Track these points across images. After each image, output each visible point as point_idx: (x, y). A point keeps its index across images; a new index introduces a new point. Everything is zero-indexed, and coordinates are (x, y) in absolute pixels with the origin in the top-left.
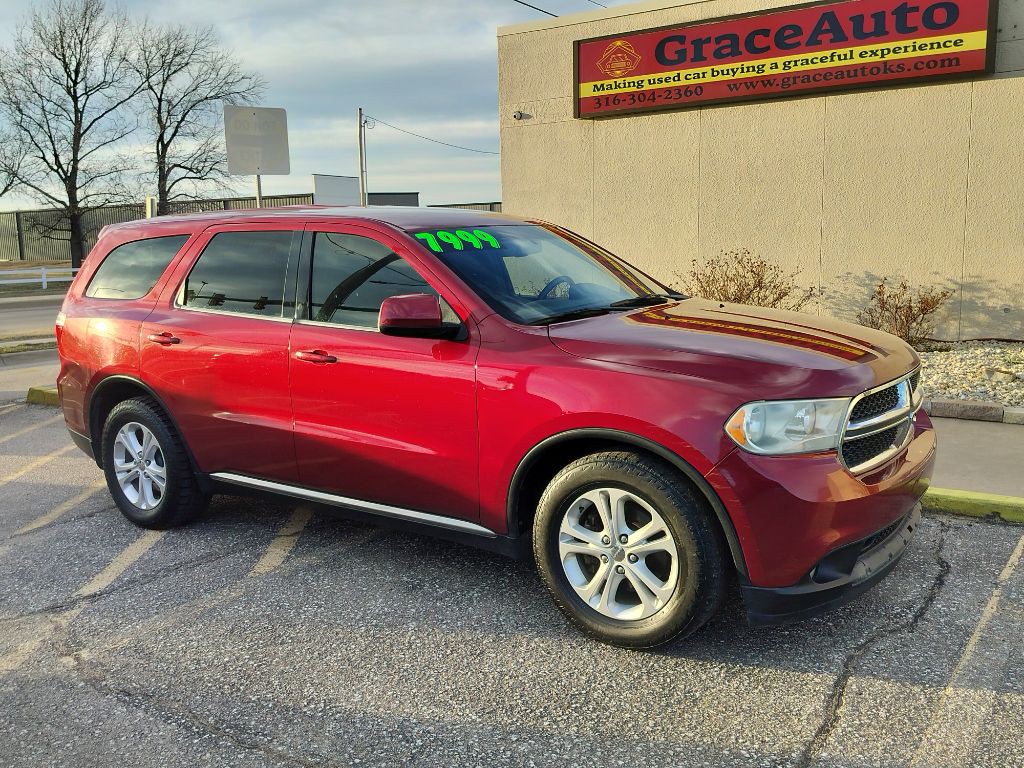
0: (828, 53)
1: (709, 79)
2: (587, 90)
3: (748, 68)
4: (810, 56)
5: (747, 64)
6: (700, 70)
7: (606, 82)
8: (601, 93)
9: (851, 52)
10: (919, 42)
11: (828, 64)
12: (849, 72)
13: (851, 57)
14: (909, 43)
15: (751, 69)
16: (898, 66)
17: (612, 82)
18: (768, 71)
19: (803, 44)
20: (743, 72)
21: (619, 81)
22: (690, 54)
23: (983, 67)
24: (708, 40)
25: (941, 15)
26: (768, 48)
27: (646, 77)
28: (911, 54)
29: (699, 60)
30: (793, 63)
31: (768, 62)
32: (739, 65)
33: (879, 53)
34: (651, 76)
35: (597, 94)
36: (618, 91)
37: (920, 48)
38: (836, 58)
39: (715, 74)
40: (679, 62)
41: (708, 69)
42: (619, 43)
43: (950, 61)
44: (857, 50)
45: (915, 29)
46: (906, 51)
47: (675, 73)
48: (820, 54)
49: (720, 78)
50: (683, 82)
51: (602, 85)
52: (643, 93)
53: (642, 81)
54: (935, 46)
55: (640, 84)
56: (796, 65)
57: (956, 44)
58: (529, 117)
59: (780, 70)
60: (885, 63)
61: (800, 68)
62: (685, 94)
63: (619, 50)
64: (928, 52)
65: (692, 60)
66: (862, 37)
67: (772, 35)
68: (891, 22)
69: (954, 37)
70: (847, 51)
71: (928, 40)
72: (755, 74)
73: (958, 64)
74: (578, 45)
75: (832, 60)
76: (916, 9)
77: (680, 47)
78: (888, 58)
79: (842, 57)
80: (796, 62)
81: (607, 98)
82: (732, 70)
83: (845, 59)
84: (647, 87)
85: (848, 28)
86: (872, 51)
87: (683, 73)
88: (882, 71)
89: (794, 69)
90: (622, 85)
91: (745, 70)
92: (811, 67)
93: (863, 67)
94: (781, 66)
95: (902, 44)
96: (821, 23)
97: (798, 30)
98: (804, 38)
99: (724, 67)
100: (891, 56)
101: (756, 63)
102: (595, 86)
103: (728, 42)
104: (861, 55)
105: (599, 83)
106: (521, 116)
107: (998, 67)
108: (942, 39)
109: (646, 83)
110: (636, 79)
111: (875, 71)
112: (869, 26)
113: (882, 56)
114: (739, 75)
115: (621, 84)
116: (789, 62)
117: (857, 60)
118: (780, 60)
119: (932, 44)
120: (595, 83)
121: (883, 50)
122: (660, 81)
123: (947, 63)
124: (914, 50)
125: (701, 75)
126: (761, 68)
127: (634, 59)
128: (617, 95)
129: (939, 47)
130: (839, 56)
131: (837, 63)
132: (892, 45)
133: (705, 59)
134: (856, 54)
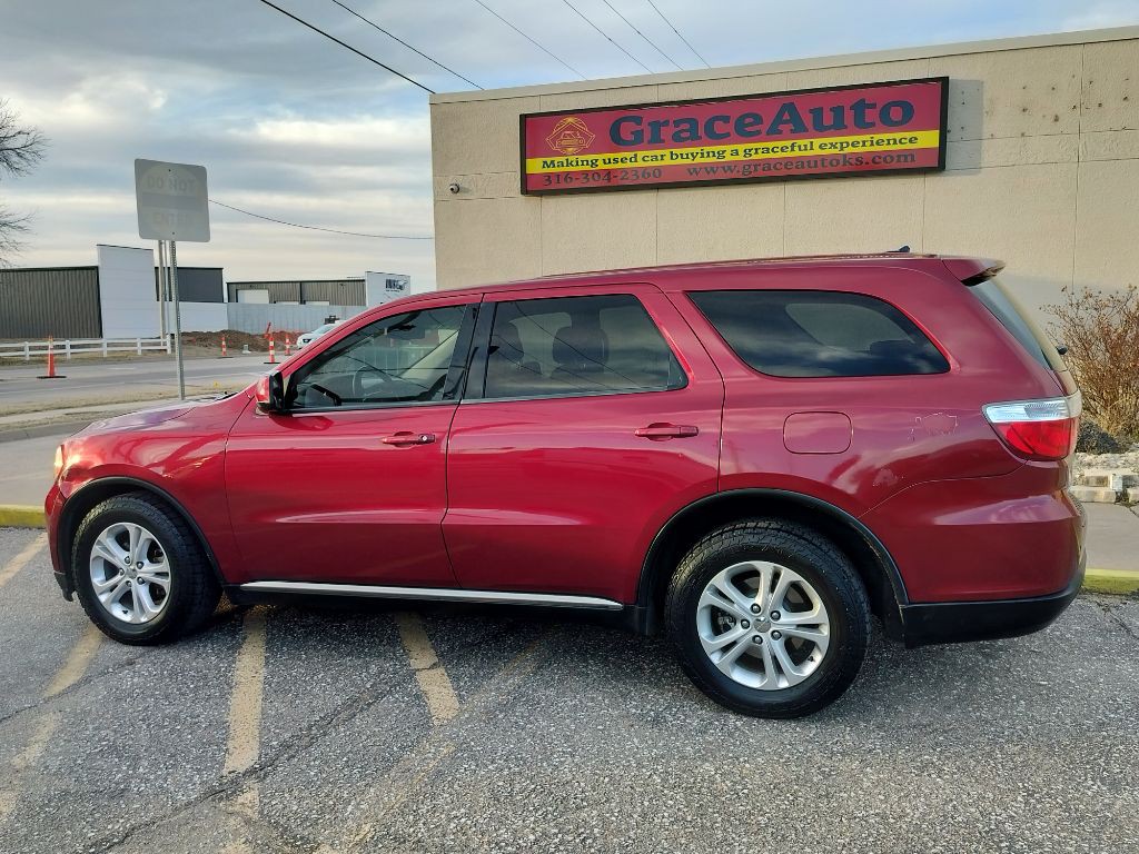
0: (789, 143)
1: (667, 161)
2: (535, 166)
3: (708, 153)
4: (770, 145)
5: (707, 149)
6: (658, 153)
7: (557, 159)
8: (551, 170)
9: (812, 143)
10: (877, 137)
11: (789, 154)
12: (809, 162)
13: (812, 149)
14: (867, 137)
15: (711, 154)
16: (857, 160)
17: (563, 159)
18: (728, 158)
19: (764, 132)
20: (702, 157)
21: (571, 158)
22: (647, 136)
23: (935, 164)
24: (666, 123)
25: (896, 113)
26: (729, 134)
27: (600, 157)
28: (868, 148)
29: (657, 142)
30: (754, 151)
31: (728, 148)
32: (698, 150)
33: (838, 146)
34: (607, 156)
35: (546, 170)
36: (570, 169)
37: (878, 143)
38: (796, 148)
39: (674, 157)
40: (637, 142)
41: (667, 152)
42: (570, 120)
43: (906, 157)
44: (817, 142)
45: (873, 124)
46: (864, 145)
47: (631, 154)
48: (781, 144)
49: (679, 161)
50: (641, 164)
51: (552, 162)
52: (597, 173)
53: (596, 160)
54: (892, 142)
55: (594, 163)
56: (756, 153)
57: (910, 141)
58: (467, 191)
59: (741, 157)
60: (845, 155)
61: (761, 156)
62: (643, 176)
63: (570, 127)
64: (885, 148)
65: (649, 142)
66: (821, 129)
67: (733, 121)
68: (849, 117)
69: (909, 135)
70: (807, 142)
71: (885, 136)
72: (714, 160)
73: (913, 160)
74: (524, 118)
75: (793, 150)
76: (874, 106)
77: (639, 128)
78: (846, 151)
79: (803, 148)
80: (756, 150)
81: (558, 175)
82: (692, 154)
83: (806, 149)
84: (601, 166)
85: (808, 120)
86: (831, 144)
87: (641, 154)
88: (841, 163)
89: (754, 157)
90: (575, 163)
91: (706, 155)
92: (771, 155)
93: (823, 158)
94: (741, 153)
95: (860, 138)
96: (781, 113)
97: (758, 120)
98: (764, 128)
99: (684, 151)
100: (850, 150)
101: (716, 149)
102: (545, 162)
103: (687, 126)
104: (820, 147)
105: (549, 160)
106: (456, 190)
107: (948, 165)
108: (898, 136)
109: (600, 163)
110: (590, 157)
111: (834, 163)
112: (828, 119)
113: (842, 149)
114: (698, 160)
115: (574, 161)
116: (750, 150)
117: (817, 151)
118: (741, 148)
119: (889, 140)
120: (545, 159)
121: (842, 144)
122: (616, 160)
123: (902, 159)
124: (872, 145)
125: (659, 158)
126: (721, 154)
127: (587, 137)
128: (568, 173)
129: (895, 143)
130: (800, 147)
131: (797, 153)
132: (851, 139)
133: (663, 141)
134: (816, 146)
